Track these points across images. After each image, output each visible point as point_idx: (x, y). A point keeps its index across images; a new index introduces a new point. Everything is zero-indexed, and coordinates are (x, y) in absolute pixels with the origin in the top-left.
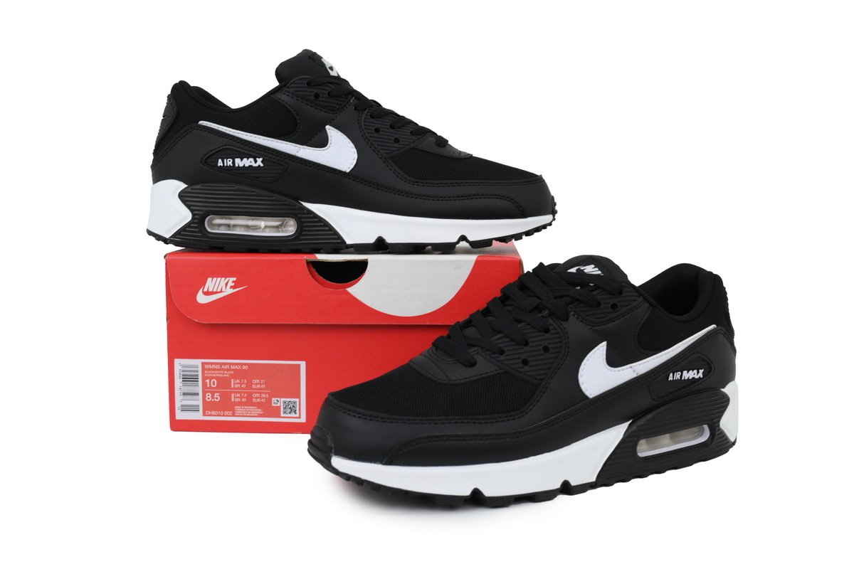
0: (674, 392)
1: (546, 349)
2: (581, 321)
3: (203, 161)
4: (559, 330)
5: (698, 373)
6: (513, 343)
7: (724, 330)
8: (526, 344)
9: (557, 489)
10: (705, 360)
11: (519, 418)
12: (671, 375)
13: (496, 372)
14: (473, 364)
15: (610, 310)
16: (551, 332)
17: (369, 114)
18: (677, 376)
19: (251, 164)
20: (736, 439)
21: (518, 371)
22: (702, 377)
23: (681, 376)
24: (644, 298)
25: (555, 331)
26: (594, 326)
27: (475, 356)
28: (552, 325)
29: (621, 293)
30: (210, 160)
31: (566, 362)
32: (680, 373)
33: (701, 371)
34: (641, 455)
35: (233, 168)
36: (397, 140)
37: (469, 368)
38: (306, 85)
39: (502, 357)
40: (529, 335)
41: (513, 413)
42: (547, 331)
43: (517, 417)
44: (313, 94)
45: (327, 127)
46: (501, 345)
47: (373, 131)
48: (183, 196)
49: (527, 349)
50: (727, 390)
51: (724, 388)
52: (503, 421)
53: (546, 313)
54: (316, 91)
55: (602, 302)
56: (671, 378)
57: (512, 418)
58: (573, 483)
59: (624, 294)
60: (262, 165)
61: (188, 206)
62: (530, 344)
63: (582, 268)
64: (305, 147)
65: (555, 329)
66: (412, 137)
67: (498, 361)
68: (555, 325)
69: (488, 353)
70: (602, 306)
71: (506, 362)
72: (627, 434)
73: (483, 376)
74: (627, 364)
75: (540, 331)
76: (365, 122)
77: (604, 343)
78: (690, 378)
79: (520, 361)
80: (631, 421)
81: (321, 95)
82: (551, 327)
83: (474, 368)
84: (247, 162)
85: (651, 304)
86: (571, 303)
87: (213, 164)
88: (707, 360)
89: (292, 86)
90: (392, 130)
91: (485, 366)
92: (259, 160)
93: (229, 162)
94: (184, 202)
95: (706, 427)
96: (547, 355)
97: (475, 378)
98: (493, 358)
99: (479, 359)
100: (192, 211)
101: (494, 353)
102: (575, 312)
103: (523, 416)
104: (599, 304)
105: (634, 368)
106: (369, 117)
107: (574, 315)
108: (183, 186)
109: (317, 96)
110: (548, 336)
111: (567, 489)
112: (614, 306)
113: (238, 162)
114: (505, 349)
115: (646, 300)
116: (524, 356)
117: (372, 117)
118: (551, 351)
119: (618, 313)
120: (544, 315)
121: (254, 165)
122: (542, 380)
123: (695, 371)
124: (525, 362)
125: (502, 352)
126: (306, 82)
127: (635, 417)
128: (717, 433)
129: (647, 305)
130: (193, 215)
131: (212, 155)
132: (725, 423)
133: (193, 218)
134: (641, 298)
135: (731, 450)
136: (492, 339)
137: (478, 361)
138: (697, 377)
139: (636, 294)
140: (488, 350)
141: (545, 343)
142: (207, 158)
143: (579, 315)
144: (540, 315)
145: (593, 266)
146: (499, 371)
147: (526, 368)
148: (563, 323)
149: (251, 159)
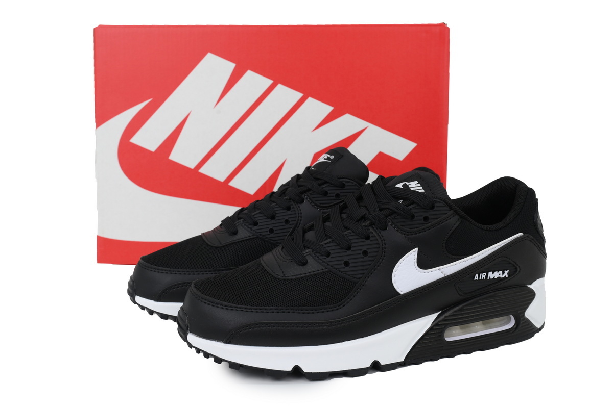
0: (480, 289)
1: (365, 253)
2: (398, 231)
4: (378, 238)
5: (503, 273)
6: (338, 247)
7: (531, 237)
8: (349, 248)
9: (368, 368)
10: (510, 263)
11: (337, 309)
12: (477, 275)
13: (322, 271)
14: (304, 264)
15: (423, 221)
16: (371, 239)
18: (483, 276)
20: (543, 326)
21: (340, 271)
22: (507, 276)
23: (487, 276)
24: (454, 211)
25: (374, 238)
26: (408, 235)
27: (307, 257)
28: (372, 233)
29: (432, 208)
31: (381, 264)
32: (485, 274)
33: (506, 272)
34: (448, 339)
37: (301, 267)
39: (328, 259)
40: (352, 241)
41: (332, 306)
42: (368, 238)
43: (335, 308)
46: (328, 249)
49: (349, 252)
50: (534, 286)
51: (531, 284)
52: (323, 312)
53: (368, 223)
55: (416, 215)
56: (476, 278)
57: (331, 309)
58: (383, 363)
59: (435, 208)
62: (352, 249)
63: (407, 184)
65: (375, 236)
67: (324, 262)
68: (374, 233)
69: (317, 254)
70: (416, 218)
71: (330, 263)
72: (434, 324)
73: (311, 274)
74: (436, 267)
75: (361, 238)
77: (416, 249)
78: (496, 277)
79: (342, 262)
80: (440, 312)
82: (371, 235)
83: (305, 267)
85: (461, 217)
86: (390, 215)
88: (513, 263)
91: (313, 266)
95: (512, 316)
96: (366, 258)
97: (304, 275)
98: (321, 259)
99: (310, 260)
101: (322, 255)
102: (392, 222)
103: (340, 308)
104: (413, 217)
105: (442, 270)
107: (392, 225)
110: (368, 242)
111: (376, 367)
112: (426, 219)
114: (331, 252)
115: (456, 213)
116: (346, 259)
118: (369, 255)
119: (429, 224)
120: (366, 224)
122: (359, 278)
123: (501, 272)
124: (347, 264)
125: (328, 255)
127: (444, 309)
128: (521, 322)
129: (457, 217)
132: (531, 313)
134: (452, 212)
135: (536, 335)
136: (322, 243)
137: (309, 261)
138: (502, 276)
139: (447, 208)
140: (318, 253)
141: (364, 248)
143: (395, 225)
144: (364, 224)
145: (417, 182)
146: (324, 270)
147: (347, 269)
148: (382, 232)
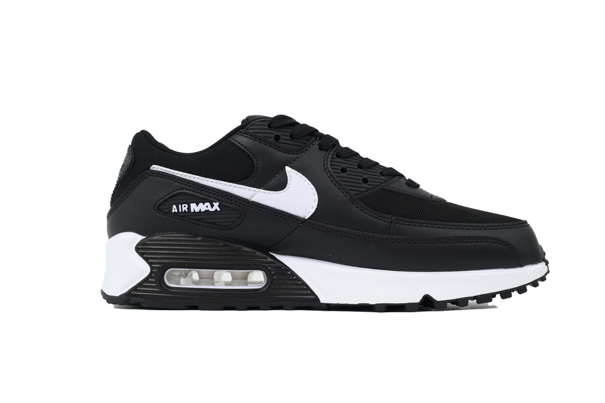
3: (156, 208)
17: (335, 153)
19: (207, 209)
30: (162, 207)
35: (189, 214)
36: (365, 181)
38: (267, 127)
44: (273, 136)
45: (287, 168)
47: (339, 171)
48: (140, 249)
54: (276, 133)
60: (219, 209)
61: (146, 259)
64: (261, 190)
66: (382, 177)
76: (331, 161)
81: (282, 137)
84: (203, 207)
87: (167, 211)
89: (251, 127)
90: (359, 170)
92: (216, 205)
93: (185, 208)
94: (141, 255)
100: (150, 264)
106: (335, 157)
108: (139, 238)
109: (277, 138)
113: (194, 207)
117: (338, 156)
121: (211, 210)
126: (266, 124)
130: (152, 268)
131: (165, 201)
133: (151, 272)
142: (160, 205)
149: (208, 204)
